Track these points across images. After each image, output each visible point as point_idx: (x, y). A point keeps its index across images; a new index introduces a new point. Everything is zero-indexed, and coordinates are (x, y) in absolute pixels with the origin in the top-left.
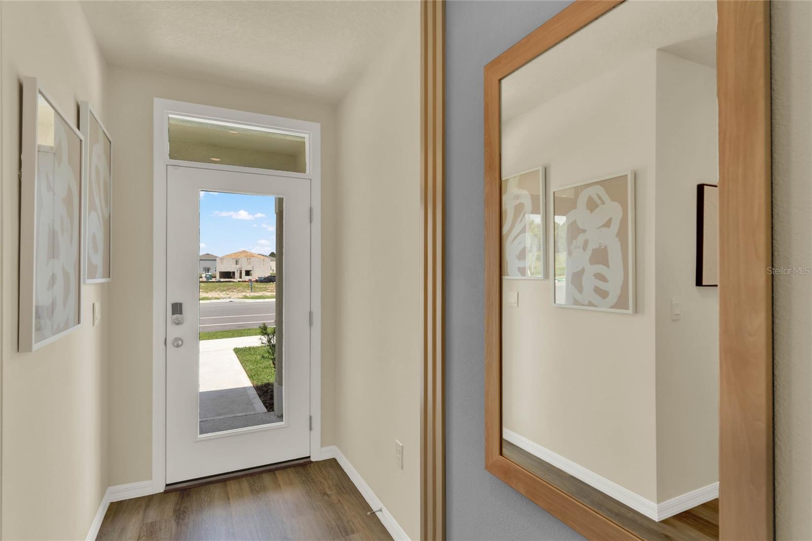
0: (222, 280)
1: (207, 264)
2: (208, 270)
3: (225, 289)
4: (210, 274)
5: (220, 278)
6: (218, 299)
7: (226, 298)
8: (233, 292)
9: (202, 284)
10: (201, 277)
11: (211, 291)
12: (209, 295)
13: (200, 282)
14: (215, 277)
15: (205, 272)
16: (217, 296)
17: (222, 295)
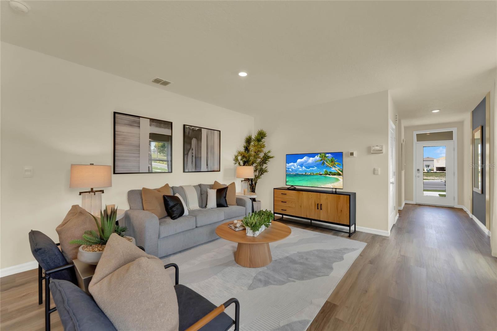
0: (437, 172)
1: (427, 163)
2: (428, 166)
3: (439, 176)
4: (429, 168)
5: (437, 170)
6: (434, 180)
7: (438, 180)
8: (444, 177)
9: (425, 173)
10: (424, 170)
11: (430, 176)
12: (429, 178)
13: (424, 172)
14: (433, 170)
15: (427, 168)
16: (433, 179)
17: (436, 178)
